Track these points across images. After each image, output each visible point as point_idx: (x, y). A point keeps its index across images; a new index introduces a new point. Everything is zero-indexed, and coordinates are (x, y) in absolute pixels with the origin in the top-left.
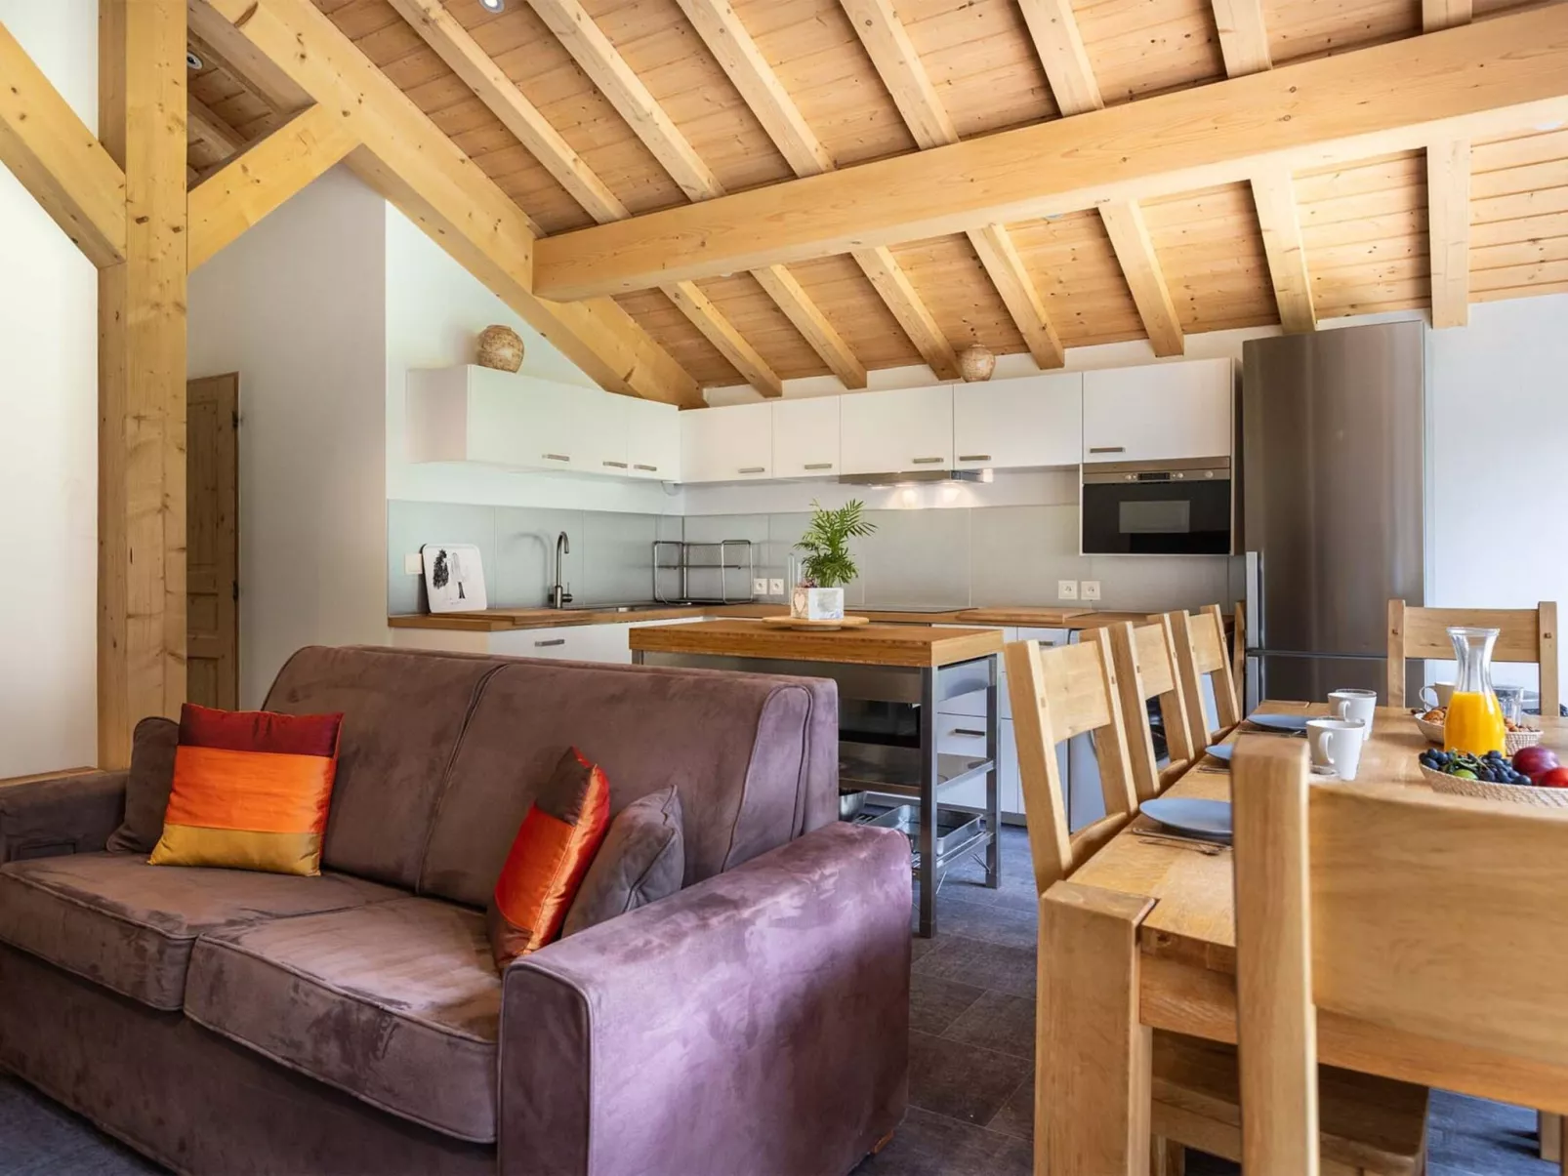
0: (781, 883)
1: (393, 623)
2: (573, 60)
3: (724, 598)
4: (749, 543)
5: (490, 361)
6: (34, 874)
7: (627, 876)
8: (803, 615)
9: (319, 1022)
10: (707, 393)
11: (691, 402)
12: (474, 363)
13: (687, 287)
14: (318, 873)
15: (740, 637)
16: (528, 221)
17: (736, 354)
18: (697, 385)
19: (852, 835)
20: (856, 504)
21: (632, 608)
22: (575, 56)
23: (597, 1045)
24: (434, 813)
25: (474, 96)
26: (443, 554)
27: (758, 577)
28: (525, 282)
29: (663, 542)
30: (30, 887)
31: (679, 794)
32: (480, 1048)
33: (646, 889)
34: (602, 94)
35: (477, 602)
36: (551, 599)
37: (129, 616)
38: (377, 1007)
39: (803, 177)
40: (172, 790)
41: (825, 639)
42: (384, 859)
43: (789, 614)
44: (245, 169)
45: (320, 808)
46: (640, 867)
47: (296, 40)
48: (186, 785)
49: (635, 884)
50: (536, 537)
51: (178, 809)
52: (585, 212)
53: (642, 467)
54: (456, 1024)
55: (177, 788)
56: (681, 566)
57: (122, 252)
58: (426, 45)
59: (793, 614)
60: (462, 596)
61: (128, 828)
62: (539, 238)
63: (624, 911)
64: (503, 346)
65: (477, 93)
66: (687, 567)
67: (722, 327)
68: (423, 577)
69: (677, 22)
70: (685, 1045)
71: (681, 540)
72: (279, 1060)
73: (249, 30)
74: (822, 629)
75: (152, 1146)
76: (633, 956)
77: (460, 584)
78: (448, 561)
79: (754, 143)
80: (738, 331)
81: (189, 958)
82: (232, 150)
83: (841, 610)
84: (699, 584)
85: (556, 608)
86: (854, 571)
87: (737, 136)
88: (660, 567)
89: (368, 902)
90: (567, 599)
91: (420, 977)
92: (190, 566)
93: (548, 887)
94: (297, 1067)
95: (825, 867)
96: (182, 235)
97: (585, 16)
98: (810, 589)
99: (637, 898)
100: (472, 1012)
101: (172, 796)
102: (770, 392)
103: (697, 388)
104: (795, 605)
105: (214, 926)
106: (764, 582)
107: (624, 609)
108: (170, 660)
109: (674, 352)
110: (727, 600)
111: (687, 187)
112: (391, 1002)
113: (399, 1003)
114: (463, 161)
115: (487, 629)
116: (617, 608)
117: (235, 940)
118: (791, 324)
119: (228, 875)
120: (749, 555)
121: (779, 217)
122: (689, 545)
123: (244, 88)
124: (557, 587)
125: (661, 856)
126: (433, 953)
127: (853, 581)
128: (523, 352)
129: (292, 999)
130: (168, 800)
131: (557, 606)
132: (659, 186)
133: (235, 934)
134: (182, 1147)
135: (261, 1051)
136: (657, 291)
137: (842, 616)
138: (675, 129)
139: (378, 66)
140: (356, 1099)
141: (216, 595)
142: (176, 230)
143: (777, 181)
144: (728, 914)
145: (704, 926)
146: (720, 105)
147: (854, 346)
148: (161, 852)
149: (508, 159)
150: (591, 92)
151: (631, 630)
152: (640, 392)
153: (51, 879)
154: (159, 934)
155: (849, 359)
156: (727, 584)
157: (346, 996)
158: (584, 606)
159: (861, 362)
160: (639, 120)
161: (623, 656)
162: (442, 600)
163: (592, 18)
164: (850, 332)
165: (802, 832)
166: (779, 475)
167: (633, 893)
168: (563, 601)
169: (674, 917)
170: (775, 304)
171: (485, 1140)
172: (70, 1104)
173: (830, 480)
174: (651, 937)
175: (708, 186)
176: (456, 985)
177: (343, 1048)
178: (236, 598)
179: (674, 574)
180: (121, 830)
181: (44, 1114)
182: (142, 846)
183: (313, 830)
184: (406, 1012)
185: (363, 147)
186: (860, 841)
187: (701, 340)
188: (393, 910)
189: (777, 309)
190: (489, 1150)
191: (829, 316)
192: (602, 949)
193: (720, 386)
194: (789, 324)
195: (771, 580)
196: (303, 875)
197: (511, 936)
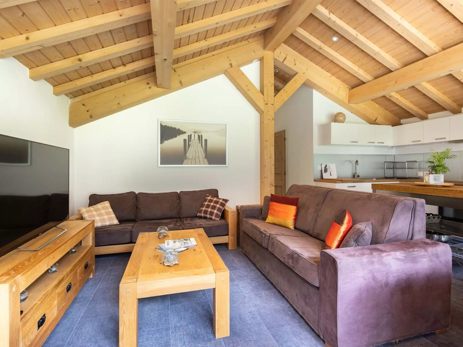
0: (398, 249)
1: (315, 180)
2: (356, 46)
3: (407, 177)
4: (416, 162)
5: (337, 121)
6: (248, 221)
7: (353, 239)
8: (428, 182)
9: (288, 255)
10: (402, 121)
11: (396, 123)
12: (333, 122)
13: (393, 94)
14: (294, 229)
15: (404, 187)
16: (347, 86)
17: (411, 109)
18: (398, 119)
19: (429, 242)
20: (449, 150)
21: (377, 179)
22: (356, 45)
23: (339, 272)
24: (316, 220)
25: (332, 61)
26: (326, 166)
27: (420, 171)
28: (346, 101)
29: (388, 162)
30: (247, 223)
31: (371, 223)
32: (316, 267)
33: (357, 242)
34: (364, 51)
35: (334, 176)
36: (354, 176)
37: (265, 177)
38: (298, 254)
39: (430, 56)
40: (269, 209)
41: (434, 189)
42: (306, 228)
43: (423, 182)
44: (284, 90)
45: (294, 216)
46: (356, 237)
47: (293, 61)
48: (271, 209)
49: (355, 241)
50: (350, 161)
51: (270, 213)
52: (362, 81)
53: (380, 143)
54: (312, 261)
55: (270, 209)
56: (394, 168)
57: (263, 111)
58: (321, 54)
59: (425, 182)
60: (331, 175)
61: (263, 215)
62: (350, 90)
63: (352, 247)
64: (340, 117)
65: (333, 60)
66: (396, 168)
67: (406, 103)
68: (322, 171)
69: (385, 27)
70: (365, 280)
71: (393, 161)
72: (282, 260)
73: (285, 63)
74: (435, 186)
75: (264, 271)
76: (351, 256)
77: (330, 172)
78: (327, 167)
79: (413, 51)
80: (412, 103)
81: (269, 239)
82: (284, 85)
83: (443, 180)
84: (399, 173)
85: (355, 178)
86: (448, 169)
87: (406, 50)
88: (387, 168)
89: (302, 236)
90: (358, 176)
91: (307, 251)
92: (275, 168)
93: (335, 239)
94: (285, 263)
95: (415, 248)
96: (273, 105)
97: (359, 34)
98: (430, 175)
99: (356, 244)
100: (316, 260)
101: (269, 211)
102: (423, 118)
103: (399, 120)
104: (425, 179)
105: (273, 234)
106: (422, 173)
107: (375, 179)
108: (272, 186)
109: (391, 111)
110: (408, 177)
111: (391, 68)
112: (301, 254)
113: (302, 255)
114: (330, 76)
115: (335, 182)
116: (373, 179)
117: (276, 237)
118: (430, 98)
119: (278, 227)
120: (417, 165)
121: (421, 69)
122: (396, 162)
123: (285, 73)
124: (355, 173)
125: (361, 236)
126: (313, 248)
127: (448, 173)
128: (345, 118)
129: (284, 250)
130: (268, 211)
131: (356, 178)
132: (383, 69)
133: (276, 236)
134: (268, 273)
135: (279, 258)
136: (384, 96)
137: (443, 182)
138: (386, 54)
139: (311, 61)
140: (294, 271)
141: (281, 174)
142: (272, 105)
143: (422, 59)
144: (379, 253)
145: (371, 254)
146: (400, 44)
147: (455, 101)
148: (267, 221)
149: (342, 73)
150: (362, 52)
151: (372, 184)
152: (380, 123)
153: (250, 222)
154: (265, 234)
155: (455, 105)
156: (409, 173)
157: (293, 251)
158: (363, 178)
159: (459, 105)
160: (375, 55)
161: (370, 191)
162: (326, 176)
163: (361, 34)
164: (453, 97)
165: (411, 239)
166: (425, 142)
167: (355, 243)
168: (357, 177)
169: (363, 250)
170: (423, 93)
171: (317, 286)
172: (252, 261)
173: (446, 142)
174: (356, 253)
175: (398, 66)
176: (314, 254)
177: (292, 261)
178: (285, 175)
179: (392, 170)
180: (262, 215)
181: (249, 262)
182: (264, 219)
183: (293, 220)
184: (303, 256)
185: (308, 79)
186: (430, 244)
187: (399, 107)
188: (306, 239)
189: (424, 95)
190: (318, 288)
191: (444, 93)
192: (343, 253)
193: (407, 119)
194: (430, 99)
195: (424, 172)
196: (291, 229)
197: (327, 247)
